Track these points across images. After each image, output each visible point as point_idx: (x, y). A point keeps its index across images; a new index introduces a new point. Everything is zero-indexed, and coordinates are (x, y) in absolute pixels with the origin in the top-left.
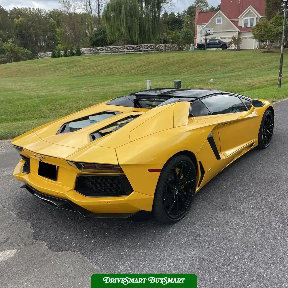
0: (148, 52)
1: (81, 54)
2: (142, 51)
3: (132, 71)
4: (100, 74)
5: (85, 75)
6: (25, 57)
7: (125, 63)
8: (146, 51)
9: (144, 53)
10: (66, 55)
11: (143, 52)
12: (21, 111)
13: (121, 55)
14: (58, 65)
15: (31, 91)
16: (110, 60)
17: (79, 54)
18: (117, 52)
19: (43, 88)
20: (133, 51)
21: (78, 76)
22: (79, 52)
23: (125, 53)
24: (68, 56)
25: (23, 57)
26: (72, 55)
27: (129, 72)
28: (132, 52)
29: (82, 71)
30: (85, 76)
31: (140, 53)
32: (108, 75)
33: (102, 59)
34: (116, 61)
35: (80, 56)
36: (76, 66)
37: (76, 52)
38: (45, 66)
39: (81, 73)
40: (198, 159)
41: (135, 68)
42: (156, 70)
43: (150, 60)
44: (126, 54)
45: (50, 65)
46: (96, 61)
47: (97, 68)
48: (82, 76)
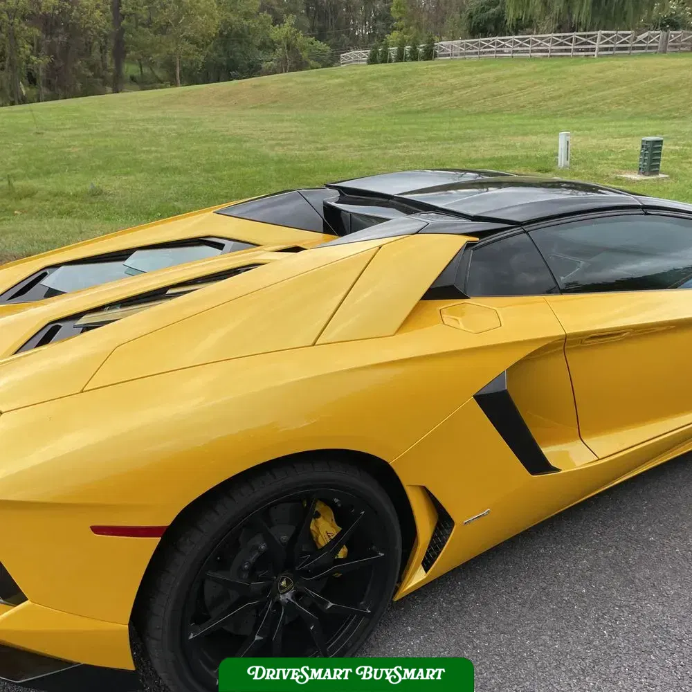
0: (611, 53)
1: (436, 56)
2: (593, 50)
3: (552, 103)
4: (464, 109)
5: (426, 111)
6: (316, 60)
7: (537, 81)
8: (606, 49)
9: (599, 56)
10: (401, 58)
11: (595, 53)
12: (221, 193)
13: (535, 58)
14: (370, 83)
15: (277, 144)
16: (500, 73)
17: (430, 55)
18: (527, 52)
19: (310, 138)
20: (569, 51)
21: (409, 112)
22: (432, 50)
23: (548, 54)
24: (405, 61)
25: (311, 62)
26: (414, 57)
27: (541, 106)
28: (566, 50)
29: (423, 99)
30: (426, 114)
31: (587, 56)
32: (483, 113)
33: (480, 69)
34: (515, 76)
35: (431, 59)
36: (412, 86)
37: (425, 50)
38: (341, 85)
39: (417, 105)
40: (409, 479)
41: (560, 96)
42: (619, 104)
43: (610, 74)
44: (551, 56)
45: (352, 83)
46: (463, 74)
47: (461, 93)
48: (418, 112)
